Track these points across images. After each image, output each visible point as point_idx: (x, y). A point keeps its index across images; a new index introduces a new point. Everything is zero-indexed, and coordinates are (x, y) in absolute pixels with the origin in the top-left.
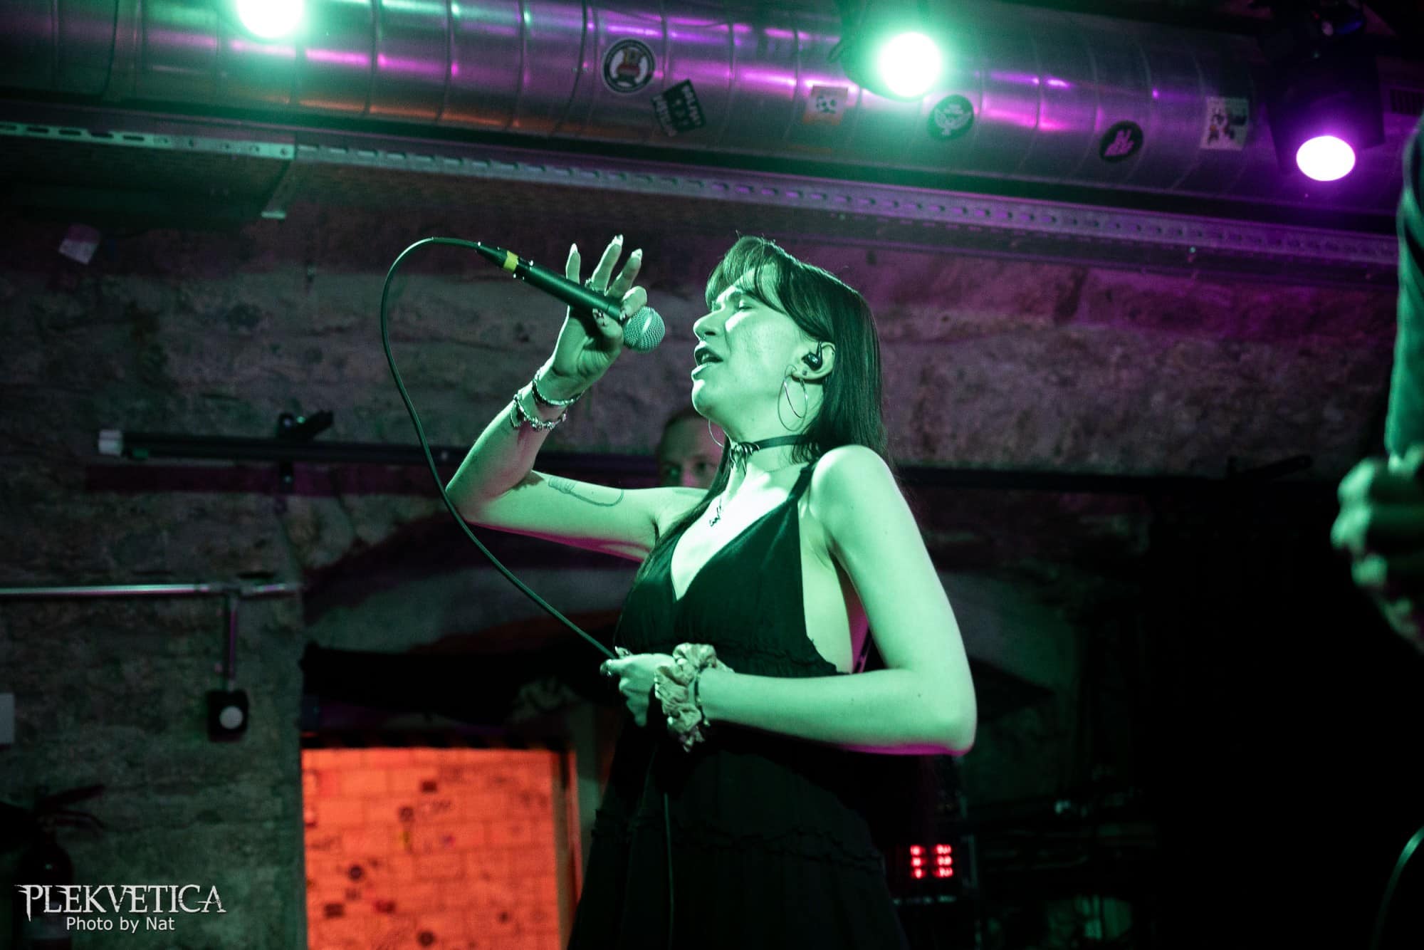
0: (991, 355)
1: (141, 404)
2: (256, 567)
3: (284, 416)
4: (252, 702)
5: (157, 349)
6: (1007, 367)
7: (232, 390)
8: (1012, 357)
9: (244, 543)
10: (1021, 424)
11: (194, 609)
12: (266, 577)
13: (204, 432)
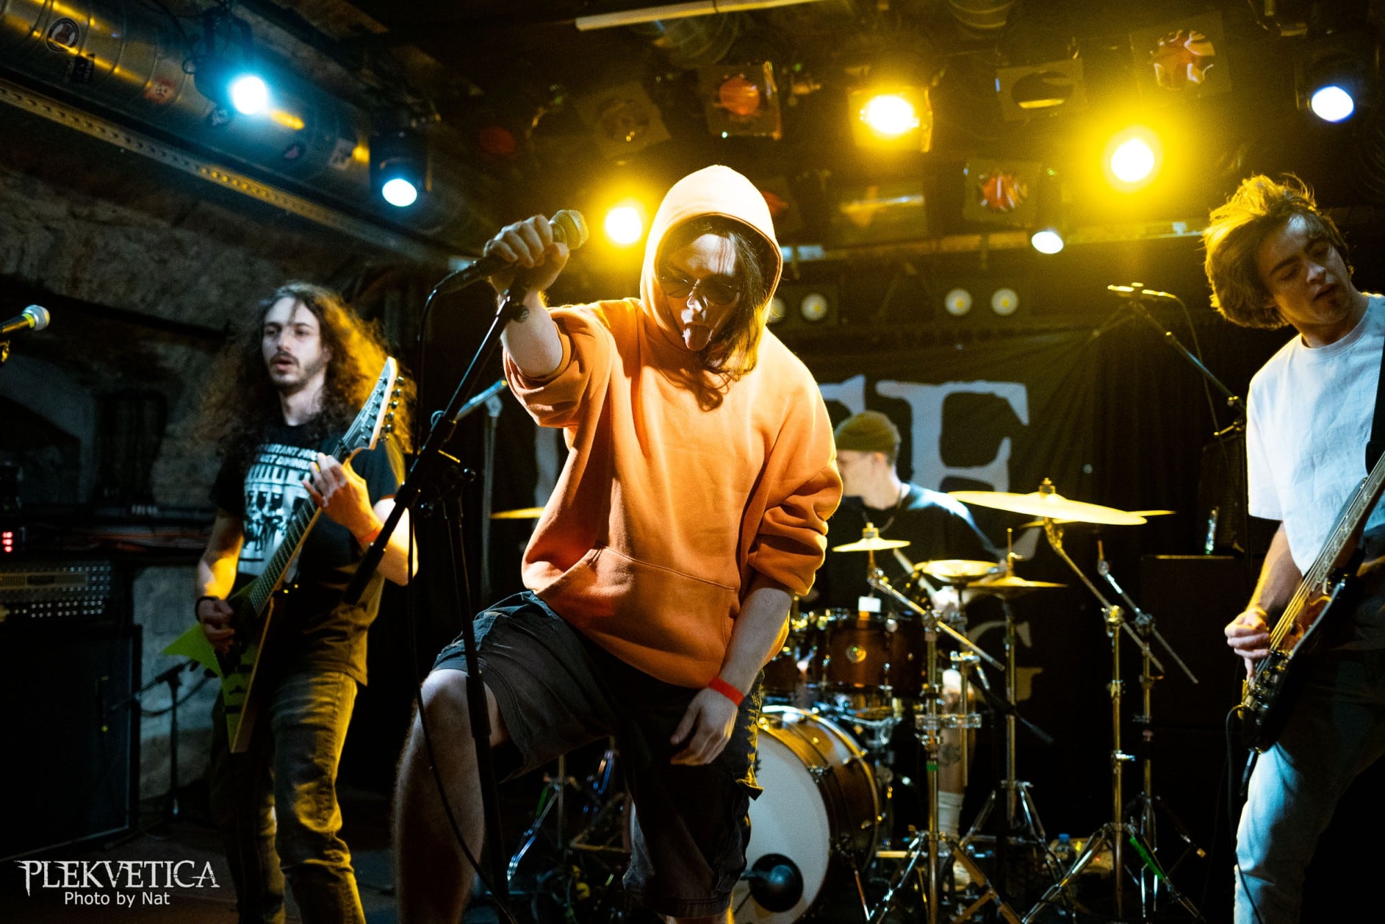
0: (129, 238)
6: (135, 246)
8: (140, 241)
10: (130, 281)
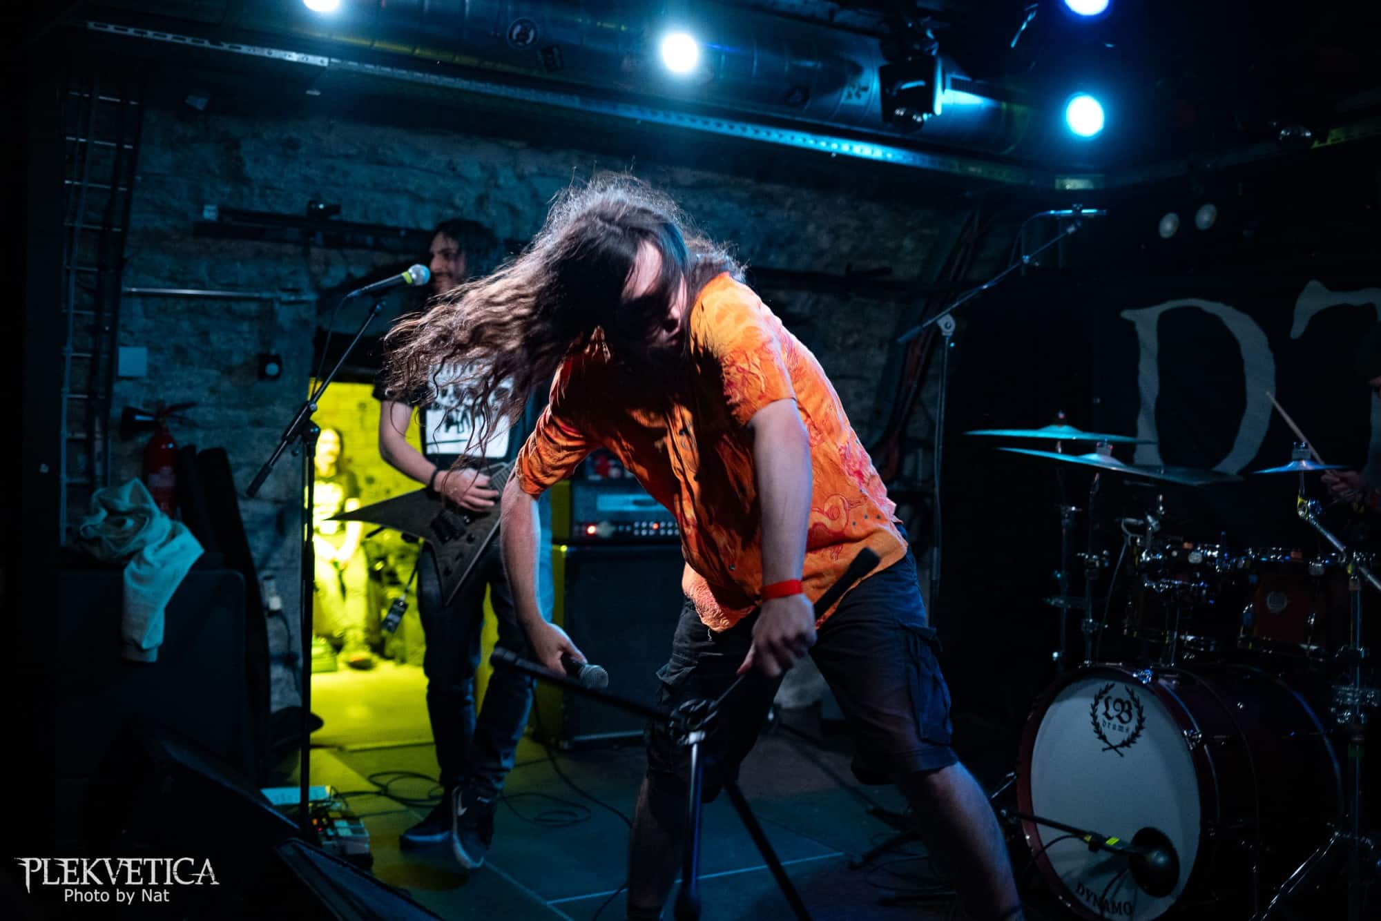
1: (227, 190)
2: (290, 286)
3: (310, 203)
4: (284, 360)
5: (239, 159)
7: (282, 186)
9: (284, 271)
11: (253, 307)
12: (295, 291)
13: (263, 209)
